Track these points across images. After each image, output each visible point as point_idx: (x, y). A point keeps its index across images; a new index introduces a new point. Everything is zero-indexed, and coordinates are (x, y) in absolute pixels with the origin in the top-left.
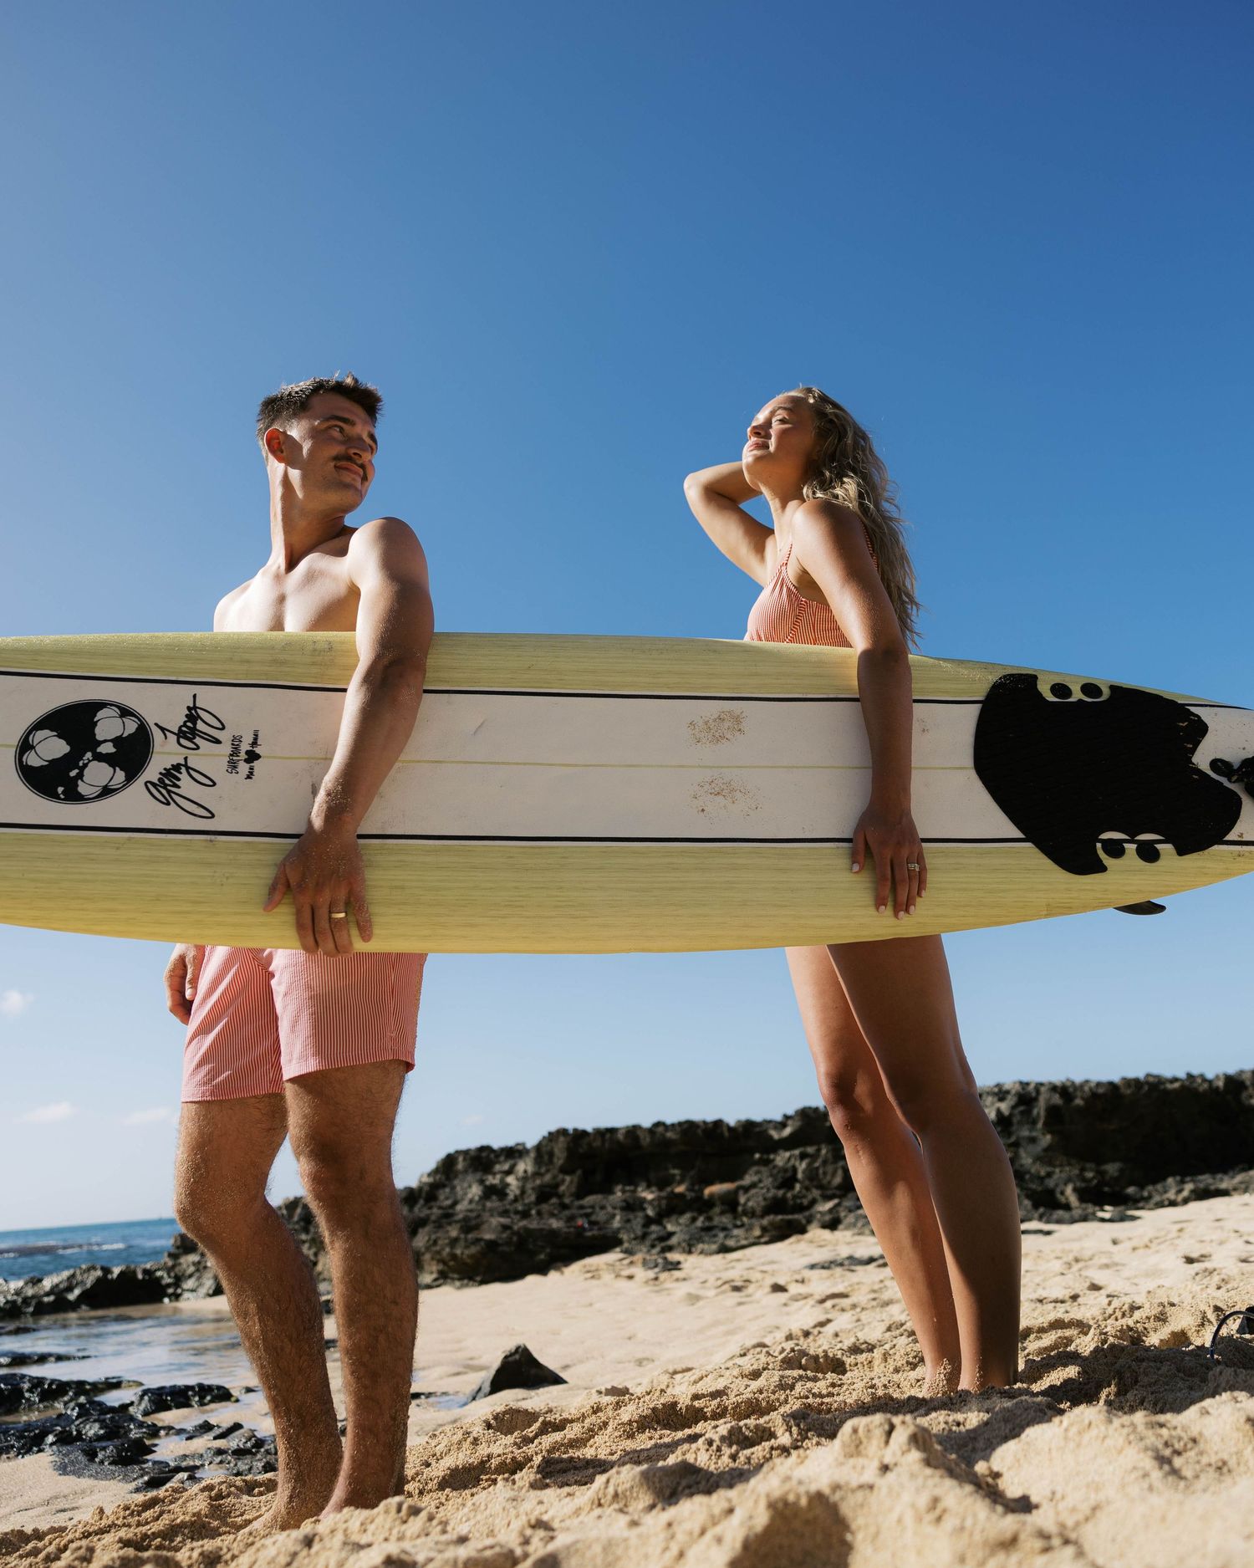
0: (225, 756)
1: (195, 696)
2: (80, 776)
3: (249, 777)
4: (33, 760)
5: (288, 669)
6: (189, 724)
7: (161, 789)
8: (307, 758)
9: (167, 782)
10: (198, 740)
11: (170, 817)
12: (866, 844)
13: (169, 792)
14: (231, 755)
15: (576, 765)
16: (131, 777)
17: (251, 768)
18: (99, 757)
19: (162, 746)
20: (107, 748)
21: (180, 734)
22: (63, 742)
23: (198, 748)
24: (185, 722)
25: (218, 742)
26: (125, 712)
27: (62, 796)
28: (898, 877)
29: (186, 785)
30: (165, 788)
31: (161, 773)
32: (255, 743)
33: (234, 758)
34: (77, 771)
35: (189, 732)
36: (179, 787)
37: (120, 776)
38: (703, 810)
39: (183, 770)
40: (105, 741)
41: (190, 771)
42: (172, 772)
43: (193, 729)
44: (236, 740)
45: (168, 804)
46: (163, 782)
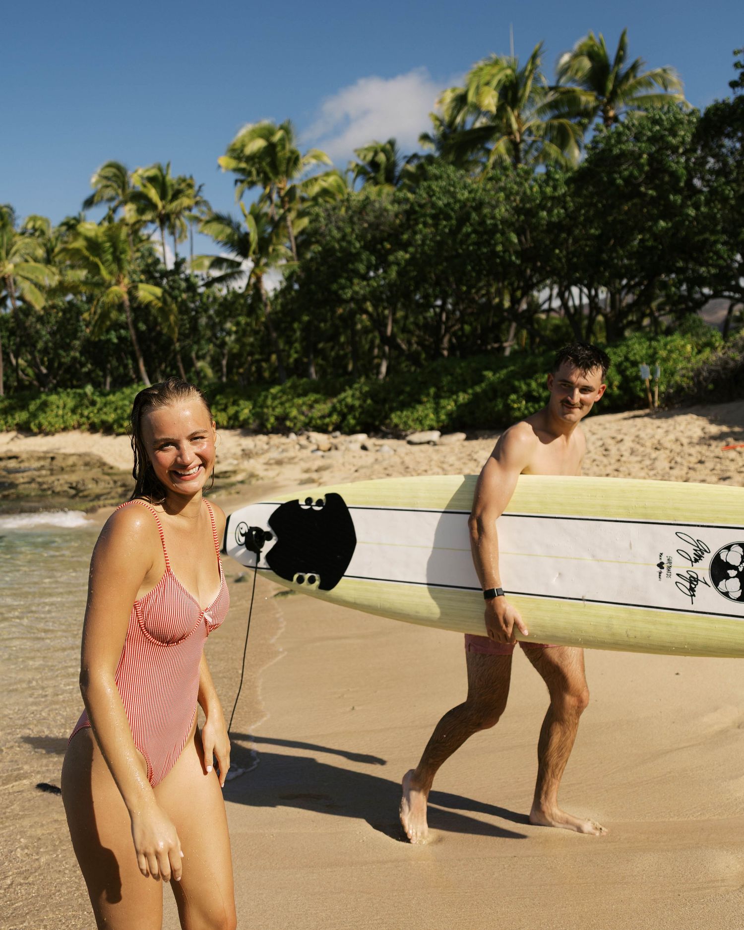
0: (675, 567)
1: (692, 604)
3: (662, 554)
5: (646, 618)
6: (693, 586)
7: (702, 548)
10: (688, 576)
11: (697, 534)
13: (698, 547)
14: (671, 567)
16: (717, 557)
17: (660, 559)
18: (735, 568)
19: (705, 573)
20: (732, 573)
21: (697, 580)
23: (687, 572)
24: (695, 587)
25: (678, 575)
26: (726, 594)
29: (690, 550)
31: (703, 558)
32: (660, 573)
33: (669, 565)
35: (693, 581)
36: (694, 550)
37: (723, 557)
39: (693, 559)
40: (734, 577)
42: (698, 558)
43: (691, 582)
44: (669, 576)
45: (698, 540)
46: (702, 552)
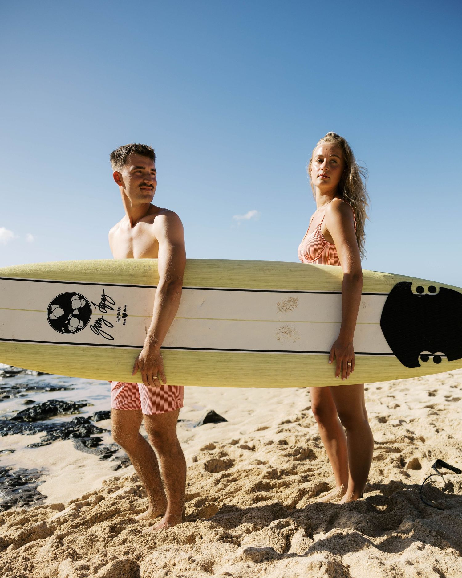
0: (115, 315)
1: (104, 290)
2: (69, 323)
4: (53, 317)
5: (135, 278)
6: (103, 302)
7: (95, 328)
8: (143, 316)
9: (97, 326)
10: (106, 309)
11: (99, 339)
12: (334, 354)
13: (98, 330)
14: (118, 315)
15: (236, 320)
16: (85, 324)
17: (125, 320)
18: (74, 316)
19: (94, 311)
20: (76, 312)
21: (100, 306)
22: (61, 310)
23: (106, 312)
24: (101, 301)
25: (113, 309)
26: (81, 297)
27: (64, 331)
28: (344, 367)
29: (104, 327)
30: (97, 328)
31: (95, 322)
32: (125, 310)
33: (119, 316)
34: (67, 321)
35: (103, 306)
36: (101, 328)
37: (82, 323)
38: (279, 339)
39: (102, 321)
40: (75, 309)
41: (105, 321)
42: (98, 322)
43: (104, 304)
44: (119, 309)
45: (98, 334)
46: (96, 326)
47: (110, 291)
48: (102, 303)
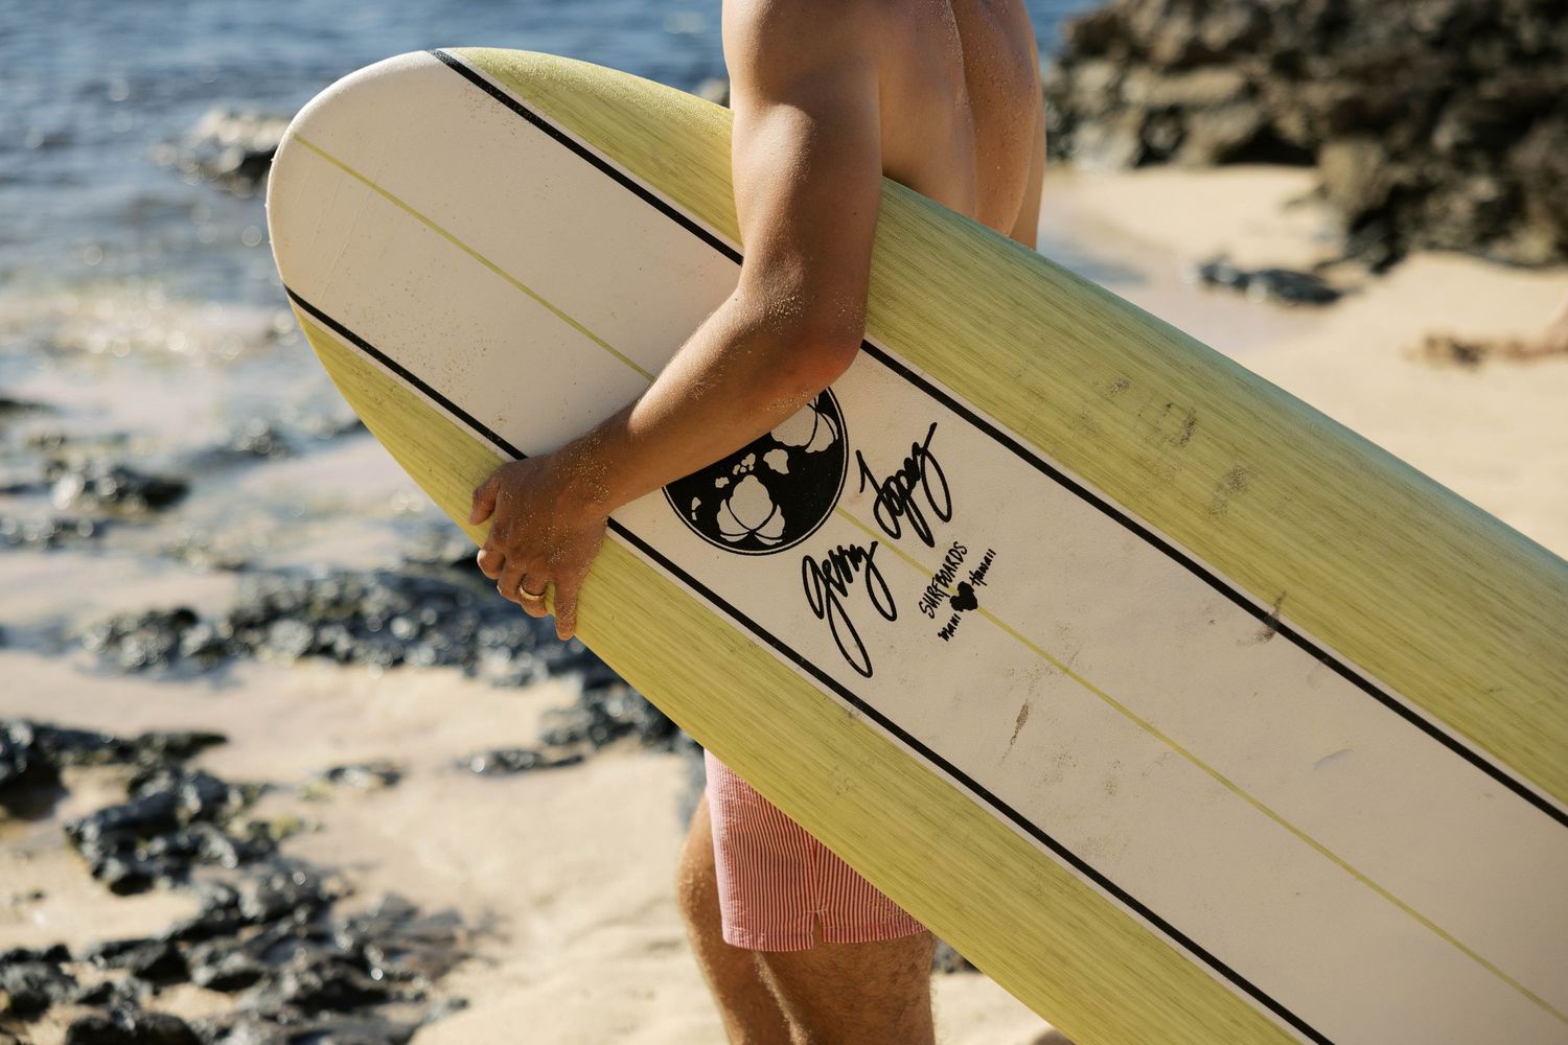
0: (924, 570)
1: (933, 426)
2: (727, 493)
3: (945, 634)
6: (903, 480)
7: (820, 582)
9: (834, 574)
10: (903, 520)
13: (829, 594)
14: (937, 578)
16: (790, 535)
17: (955, 621)
18: (763, 473)
19: (851, 502)
20: (777, 461)
21: (884, 493)
23: (897, 536)
24: (900, 473)
25: (929, 540)
26: (825, 404)
27: (694, 516)
29: (856, 598)
30: (827, 585)
31: (831, 553)
32: (978, 576)
33: (940, 587)
34: (726, 481)
35: (897, 496)
36: (845, 594)
39: (863, 565)
40: (780, 446)
41: (871, 572)
42: (847, 559)
43: (906, 494)
44: (957, 553)
45: (820, 615)
46: (828, 572)
47: (957, 446)
48: (899, 486)
